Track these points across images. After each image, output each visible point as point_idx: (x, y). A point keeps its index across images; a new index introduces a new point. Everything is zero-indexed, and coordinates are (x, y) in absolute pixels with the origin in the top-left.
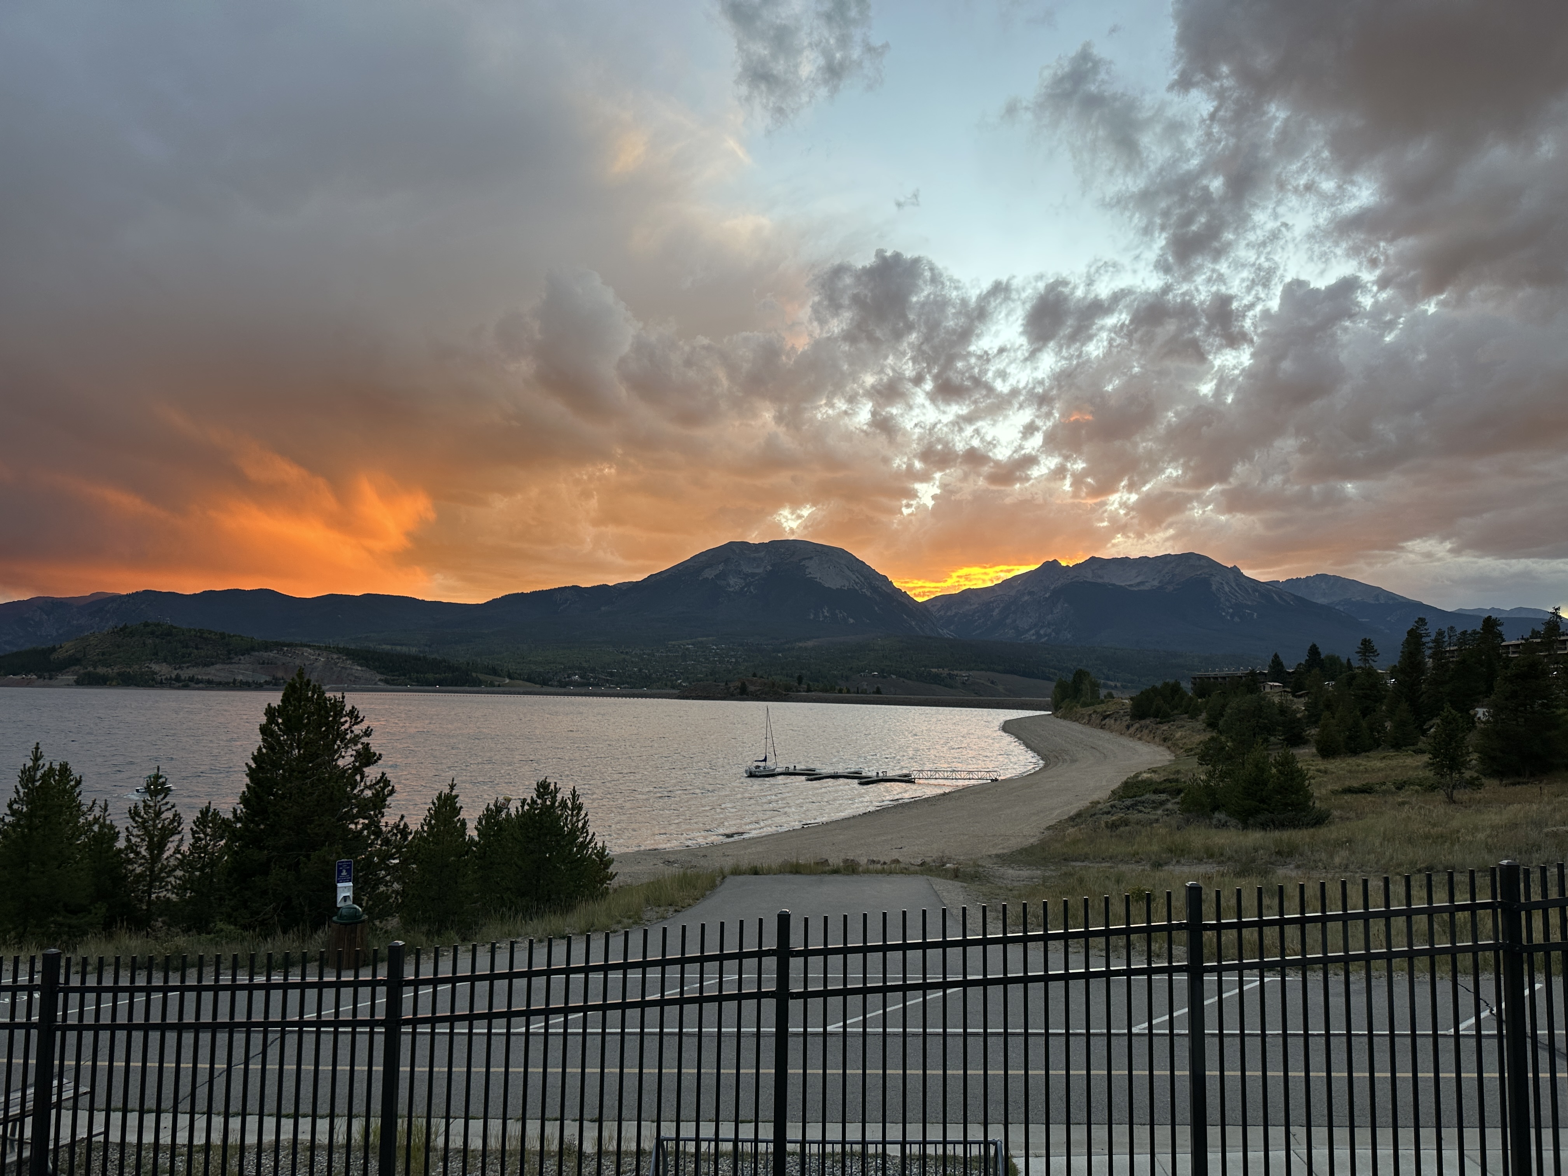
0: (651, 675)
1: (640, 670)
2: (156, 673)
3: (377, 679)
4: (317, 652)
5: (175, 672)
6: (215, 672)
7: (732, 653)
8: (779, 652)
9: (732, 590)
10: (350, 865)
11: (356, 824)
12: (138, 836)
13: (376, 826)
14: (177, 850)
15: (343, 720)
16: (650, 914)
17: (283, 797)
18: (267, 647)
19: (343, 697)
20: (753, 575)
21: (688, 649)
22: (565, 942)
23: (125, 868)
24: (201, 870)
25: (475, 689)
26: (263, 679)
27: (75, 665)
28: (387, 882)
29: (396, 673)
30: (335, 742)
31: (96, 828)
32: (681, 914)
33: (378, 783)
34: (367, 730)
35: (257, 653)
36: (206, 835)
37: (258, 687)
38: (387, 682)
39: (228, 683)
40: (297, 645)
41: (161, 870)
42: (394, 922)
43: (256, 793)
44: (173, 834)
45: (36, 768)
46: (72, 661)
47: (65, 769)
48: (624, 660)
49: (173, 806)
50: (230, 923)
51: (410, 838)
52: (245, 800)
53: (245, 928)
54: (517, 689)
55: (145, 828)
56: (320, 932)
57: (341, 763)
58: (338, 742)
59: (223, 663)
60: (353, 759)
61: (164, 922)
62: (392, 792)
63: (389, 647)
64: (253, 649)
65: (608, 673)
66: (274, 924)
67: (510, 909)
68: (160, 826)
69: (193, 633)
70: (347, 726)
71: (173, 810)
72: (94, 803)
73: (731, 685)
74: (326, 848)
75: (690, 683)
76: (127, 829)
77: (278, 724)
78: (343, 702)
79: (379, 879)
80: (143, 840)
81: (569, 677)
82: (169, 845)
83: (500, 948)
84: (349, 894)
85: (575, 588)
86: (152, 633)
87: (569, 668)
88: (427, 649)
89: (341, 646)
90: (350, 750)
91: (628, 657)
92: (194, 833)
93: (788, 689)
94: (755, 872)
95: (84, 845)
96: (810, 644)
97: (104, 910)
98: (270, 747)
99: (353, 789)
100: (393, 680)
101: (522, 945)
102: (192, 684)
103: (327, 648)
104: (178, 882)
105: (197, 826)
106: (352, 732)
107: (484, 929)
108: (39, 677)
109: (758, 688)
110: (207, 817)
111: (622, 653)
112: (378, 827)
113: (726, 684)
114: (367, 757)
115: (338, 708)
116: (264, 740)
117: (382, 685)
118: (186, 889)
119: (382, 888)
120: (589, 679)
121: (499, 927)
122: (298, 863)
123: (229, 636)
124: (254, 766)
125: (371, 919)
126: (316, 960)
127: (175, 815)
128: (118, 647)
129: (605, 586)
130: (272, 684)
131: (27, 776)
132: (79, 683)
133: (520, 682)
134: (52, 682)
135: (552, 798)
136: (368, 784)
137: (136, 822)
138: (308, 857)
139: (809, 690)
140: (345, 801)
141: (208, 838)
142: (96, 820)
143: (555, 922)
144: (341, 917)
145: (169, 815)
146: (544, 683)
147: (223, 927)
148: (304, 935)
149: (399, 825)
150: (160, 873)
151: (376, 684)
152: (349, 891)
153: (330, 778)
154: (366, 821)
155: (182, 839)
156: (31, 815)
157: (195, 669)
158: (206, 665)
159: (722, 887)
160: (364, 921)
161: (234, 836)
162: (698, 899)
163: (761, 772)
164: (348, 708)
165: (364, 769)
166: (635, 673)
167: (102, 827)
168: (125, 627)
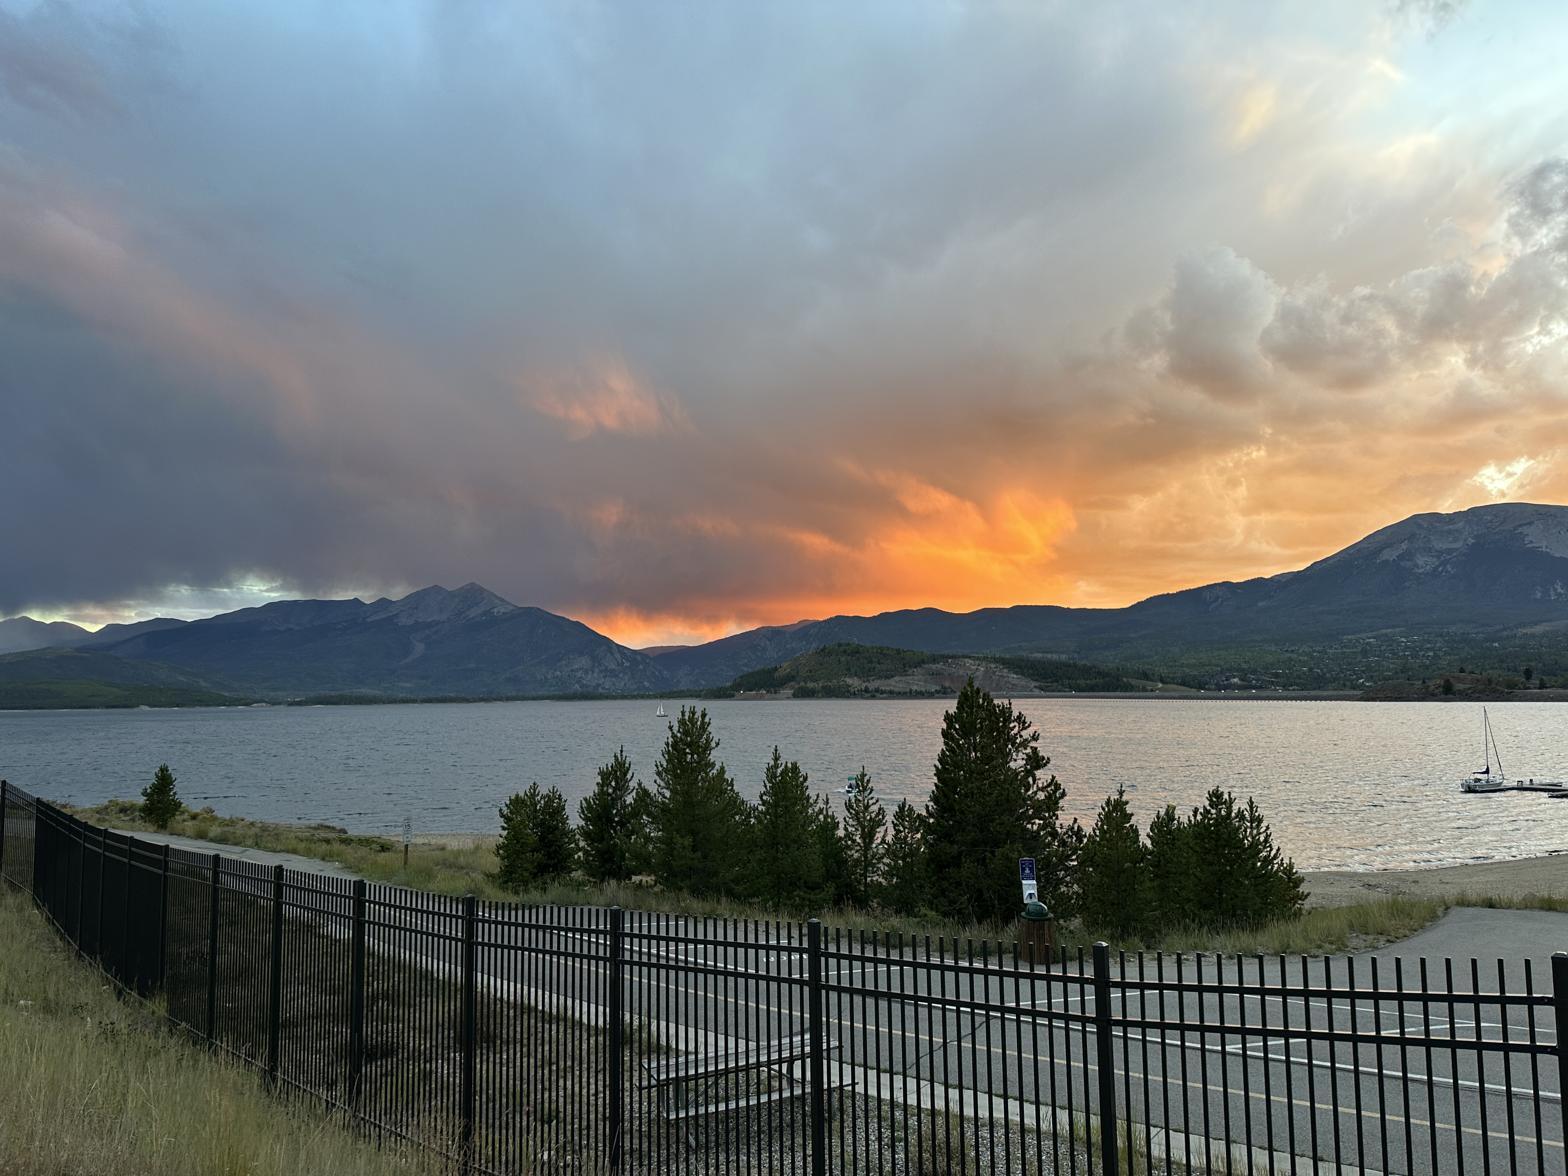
0: (1324, 674)
1: (1311, 670)
2: (850, 686)
3: (1032, 686)
4: (977, 663)
5: (864, 685)
6: (896, 683)
7: (1429, 646)
8: (1494, 642)
9: (1420, 571)
10: (1032, 864)
11: (1033, 824)
12: (853, 826)
13: (1051, 828)
14: (883, 841)
15: (1012, 725)
16: (1354, 941)
17: (966, 796)
18: (934, 659)
19: (1010, 704)
20: (1449, 551)
21: (1368, 643)
22: (1257, 961)
23: (846, 853)
24: (904, 860)
25: (1127, 694)
26: (933, 688)
27: (792, 681)
28: (1067, 883)
29: (1050, 680)
30: (1007, 746)
31: (821, 817)
32: (1395, 945)
33: (1049, 785)
34: (1034, 735)
35: (927, 666)
36: (905, 828)
37: (930, 695)
38: (1041, 688)
39: (905, 693)
40: (959, 657)
41: (873, 857)
42: (1076, 923)
43: (943, 792)
44: (879, 826)
45: (776, 766)
46: (789, 678)
47: (795, 768)
48: (1290, 659)
49: (877, 801)
50: (932, 909)
51: (1085, 840)
52: (935, 798)
53: (945, 915)
54: (1172, 694)
55: (858, 819)
56: (1010, 926)
57: (1012, 765)
58: (1010, 746)
59: (901, 675)
60: (1024, 762)
61: (878, 904)
62: (1063, 795)
63: (1039, 655)
64: (923, 662)
65: (1272, 674)
66: (969, 913)
67: (1194, 921)
68: (868, 818)
69: (875, 650)
70: (1016, 730)
71: (878, 804)
72: (818, 796)
73: (1429, 683)
74: (1008, 846)
75: (1375, 683)
76: (845, 819)
77: (955, 729)
78: (1010, 708)
79: (1059, 879)
80: (857, 830)
81: (1227, 680)
82: (877, 835)
83: (1187, 960)
84: (1034, 891)
85: (1226, 584)
86: (845, 652)
87: (1227, 670)
88: (1076, 655)
89: (997, 656)
90: (1020, 754)
91: (1294, 656)
92: (895, 825)
93: (1512, 686)
94: (1490, 904)
95: (815, 832)
96: (1539, 629)
97: (833, 889)
98: (951, 750)
99: (1027, 790)
100: (1047, 687)
101: (1211, 959)
102: (878, 695)
103: (985, 658)
104: (886, 868)
105: (897, 820)
106: (1021, 736)
107: (1168, 940)
108: (768, 692)
109: (1468, 686)
110: (904, 812)
111: (1287, 651)
112: (1054, 828)
113: (1424, 682)
114: (1036, 761)
115: (1006, 713)
116: (946, 744)
117: (1037, 692)
118: (892, 876)
119: (1063, 889)
120: (1251, 682)
121: (1184, 938)
122: (984, 859)
123: (904, 651)
124: (940, 767)
125: (1057, 919)
126: (1010, 952)
127: (880, 809)
128: (821, 665)
129: (1261, 580)
130: (944, 693)
131: (771, 772)
132: (795, 696)
133: (1174, 686)
134: (777, 696)
135: (1227, 808)
136: (1040, 785)
137: (851, 813)
138: (993, 853)
139: (1542, 686)
140: (1021, 802)
141: (907, 831)
142: (821, 811)
143: (1245, 940)
144: (1028, 913)
145: (875, 808)
146: (1200, 687)
147: (926, 912)
148: (997, 927)
149: (1073, 828)
150: (872, 860)
151: (1031, 691)
152: (1033, 889)
153: (1005, 780)
154: (1042, 822)
155: (886, 830)
156: (776, 805)
157: (879, 681)
158: (887, 678)
159: (1446, 918)
160: (1049, 919)
161: (929, 830)
162: (1415, 931)
163: (1482, 786)
164: (1015, 714)
165: (1035, 772)
166: (1304, 673)
167: (826, 817)
168: (825, 648)
